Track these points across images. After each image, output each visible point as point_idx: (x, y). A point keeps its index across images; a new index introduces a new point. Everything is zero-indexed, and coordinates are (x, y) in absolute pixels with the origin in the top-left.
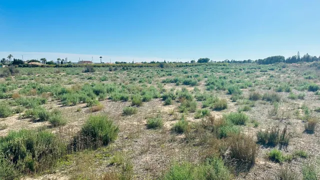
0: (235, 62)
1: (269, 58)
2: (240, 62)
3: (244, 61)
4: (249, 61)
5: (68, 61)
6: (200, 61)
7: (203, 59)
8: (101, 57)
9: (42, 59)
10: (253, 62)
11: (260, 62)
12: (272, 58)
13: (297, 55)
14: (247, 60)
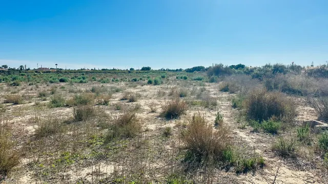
0: (169, 70)
1: (194, 68)
2: (173, 71)
3: (177, 70)
4: (181, 70)
5: (27, 68)
6: (144, 69)
7: (146, 68)
8: (56, 65)
9: (3, 66)
10: (184, 71)
11: (189, 71)
12: (196, 67)
13: (212, 66)
14: (179, 69)
